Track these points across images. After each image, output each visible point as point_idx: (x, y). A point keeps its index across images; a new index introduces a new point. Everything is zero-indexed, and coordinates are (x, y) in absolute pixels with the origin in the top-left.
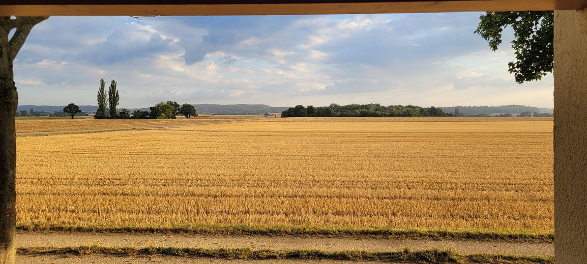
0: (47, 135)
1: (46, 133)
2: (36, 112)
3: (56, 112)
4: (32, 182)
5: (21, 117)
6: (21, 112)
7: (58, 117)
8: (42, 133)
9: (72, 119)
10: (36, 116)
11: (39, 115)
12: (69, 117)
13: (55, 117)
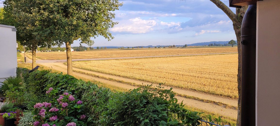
0: (224, 55)
1: (224, 54)
2: (217, 44)
3: (224, 44)
4: (225, 76)
5: (211, 47)
6: (211, 44)
7: (226, 46)
8: (222, 53)
9: (232, 47)
10: (216, 46)
11: (218, 46)
12: (231, 46)
13: (225, 46)
